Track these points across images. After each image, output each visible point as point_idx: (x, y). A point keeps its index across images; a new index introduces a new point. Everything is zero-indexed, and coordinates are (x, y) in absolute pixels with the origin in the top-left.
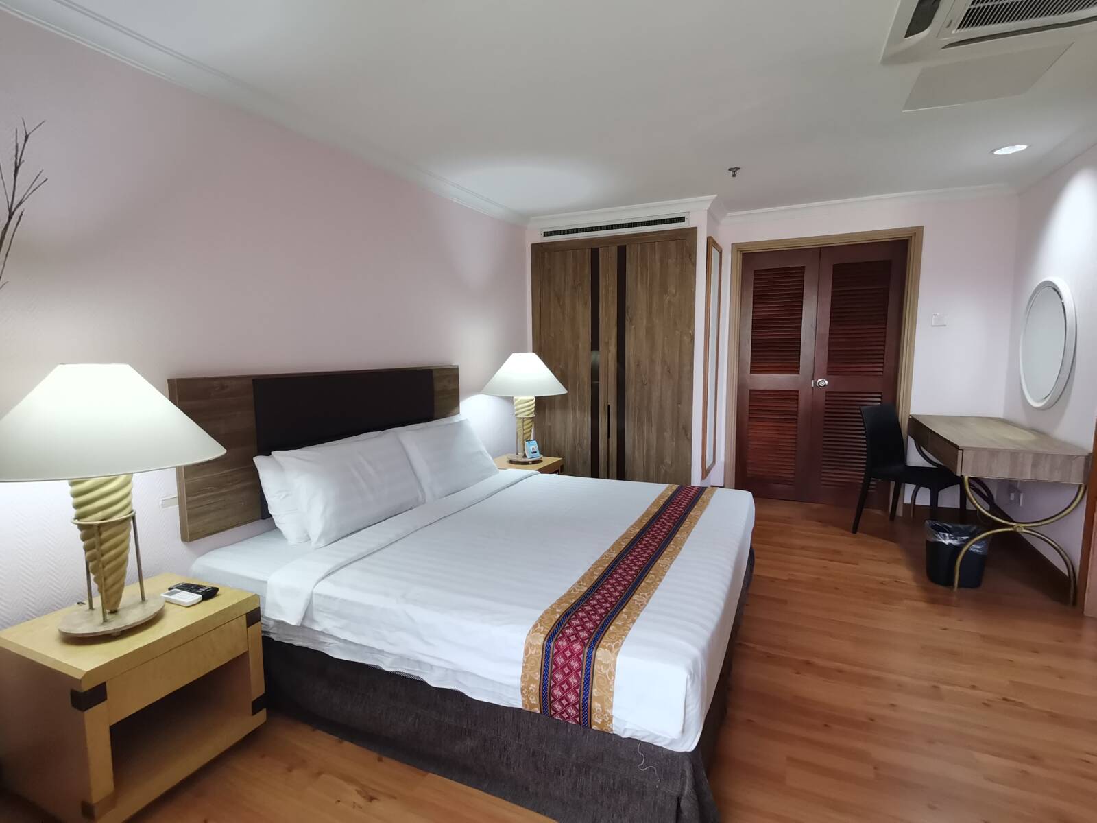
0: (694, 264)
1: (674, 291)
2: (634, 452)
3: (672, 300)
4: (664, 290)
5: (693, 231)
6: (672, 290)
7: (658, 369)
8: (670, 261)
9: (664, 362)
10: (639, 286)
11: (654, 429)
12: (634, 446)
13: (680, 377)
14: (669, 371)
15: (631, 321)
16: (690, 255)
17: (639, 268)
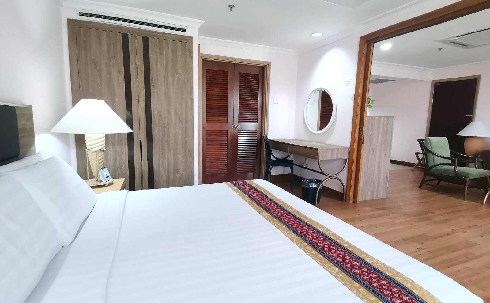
0: (192, 58)
1: (181, 72)
2: (159, 168)
3: (180, 77)
4: (175, 70)
5: (191, 38)
6: (180, 71)
7: (173, 118)
8: (178, 53)
9: (176, 113)
10: (159, 66)
11: (172, 154)
12: (159, 165)
13: (186, 123)
14: (179, 119)
15: (154, 87)
16: (190, 52)
17: (159, 54)
